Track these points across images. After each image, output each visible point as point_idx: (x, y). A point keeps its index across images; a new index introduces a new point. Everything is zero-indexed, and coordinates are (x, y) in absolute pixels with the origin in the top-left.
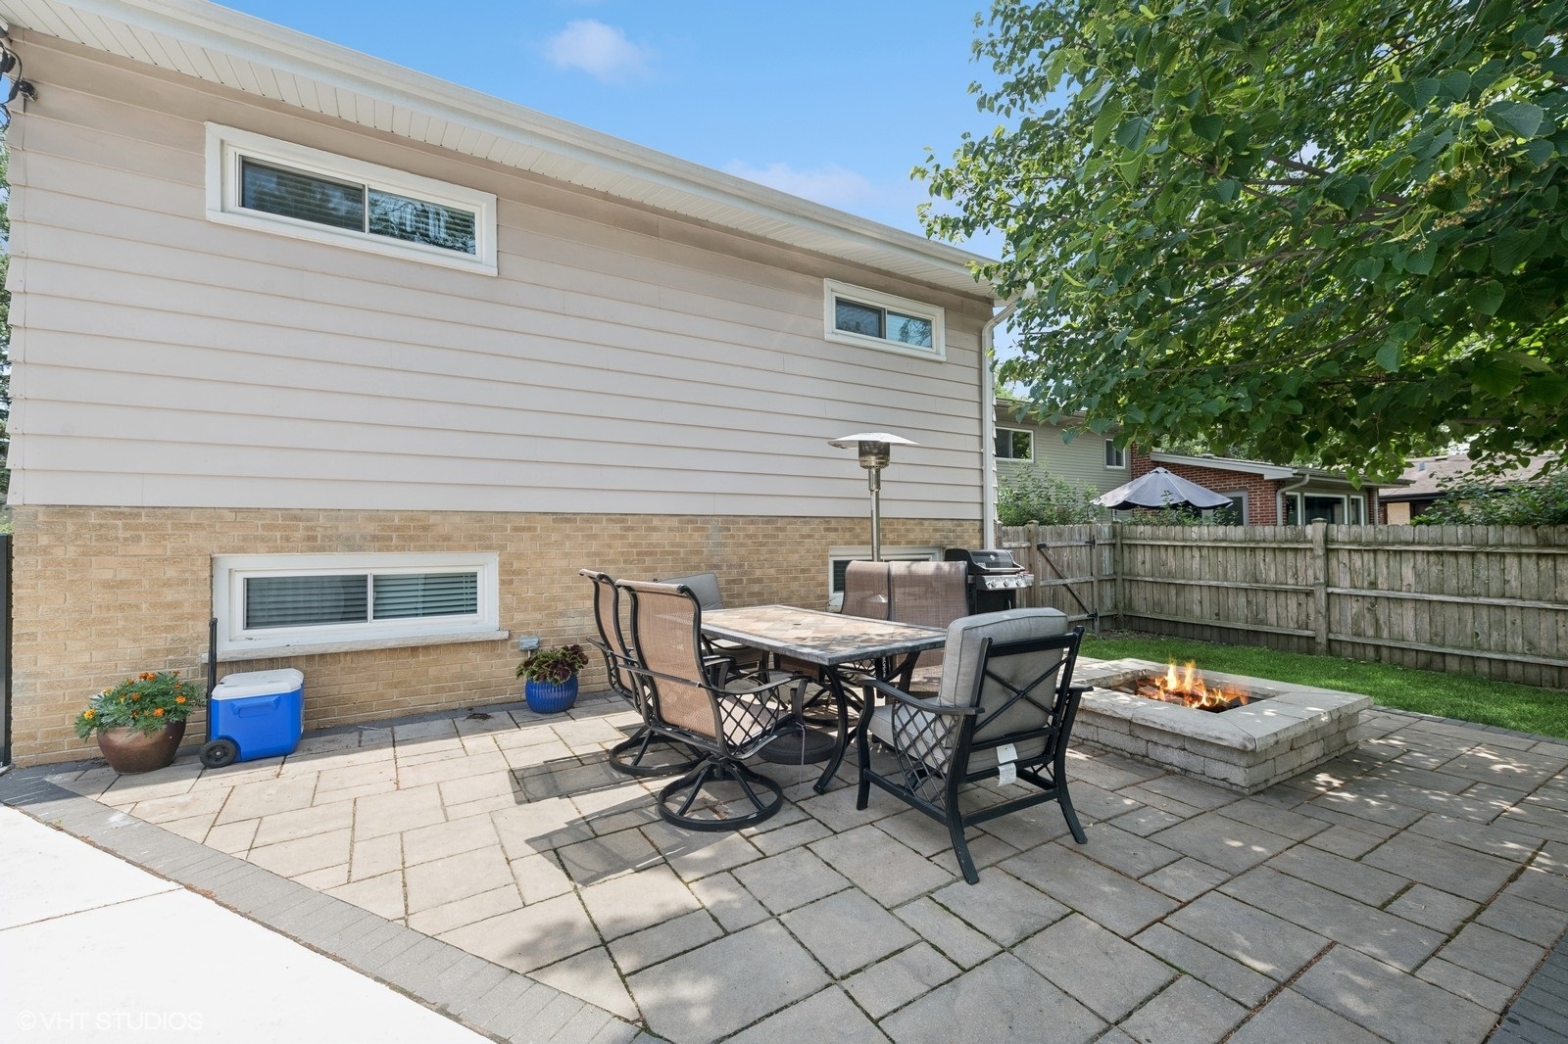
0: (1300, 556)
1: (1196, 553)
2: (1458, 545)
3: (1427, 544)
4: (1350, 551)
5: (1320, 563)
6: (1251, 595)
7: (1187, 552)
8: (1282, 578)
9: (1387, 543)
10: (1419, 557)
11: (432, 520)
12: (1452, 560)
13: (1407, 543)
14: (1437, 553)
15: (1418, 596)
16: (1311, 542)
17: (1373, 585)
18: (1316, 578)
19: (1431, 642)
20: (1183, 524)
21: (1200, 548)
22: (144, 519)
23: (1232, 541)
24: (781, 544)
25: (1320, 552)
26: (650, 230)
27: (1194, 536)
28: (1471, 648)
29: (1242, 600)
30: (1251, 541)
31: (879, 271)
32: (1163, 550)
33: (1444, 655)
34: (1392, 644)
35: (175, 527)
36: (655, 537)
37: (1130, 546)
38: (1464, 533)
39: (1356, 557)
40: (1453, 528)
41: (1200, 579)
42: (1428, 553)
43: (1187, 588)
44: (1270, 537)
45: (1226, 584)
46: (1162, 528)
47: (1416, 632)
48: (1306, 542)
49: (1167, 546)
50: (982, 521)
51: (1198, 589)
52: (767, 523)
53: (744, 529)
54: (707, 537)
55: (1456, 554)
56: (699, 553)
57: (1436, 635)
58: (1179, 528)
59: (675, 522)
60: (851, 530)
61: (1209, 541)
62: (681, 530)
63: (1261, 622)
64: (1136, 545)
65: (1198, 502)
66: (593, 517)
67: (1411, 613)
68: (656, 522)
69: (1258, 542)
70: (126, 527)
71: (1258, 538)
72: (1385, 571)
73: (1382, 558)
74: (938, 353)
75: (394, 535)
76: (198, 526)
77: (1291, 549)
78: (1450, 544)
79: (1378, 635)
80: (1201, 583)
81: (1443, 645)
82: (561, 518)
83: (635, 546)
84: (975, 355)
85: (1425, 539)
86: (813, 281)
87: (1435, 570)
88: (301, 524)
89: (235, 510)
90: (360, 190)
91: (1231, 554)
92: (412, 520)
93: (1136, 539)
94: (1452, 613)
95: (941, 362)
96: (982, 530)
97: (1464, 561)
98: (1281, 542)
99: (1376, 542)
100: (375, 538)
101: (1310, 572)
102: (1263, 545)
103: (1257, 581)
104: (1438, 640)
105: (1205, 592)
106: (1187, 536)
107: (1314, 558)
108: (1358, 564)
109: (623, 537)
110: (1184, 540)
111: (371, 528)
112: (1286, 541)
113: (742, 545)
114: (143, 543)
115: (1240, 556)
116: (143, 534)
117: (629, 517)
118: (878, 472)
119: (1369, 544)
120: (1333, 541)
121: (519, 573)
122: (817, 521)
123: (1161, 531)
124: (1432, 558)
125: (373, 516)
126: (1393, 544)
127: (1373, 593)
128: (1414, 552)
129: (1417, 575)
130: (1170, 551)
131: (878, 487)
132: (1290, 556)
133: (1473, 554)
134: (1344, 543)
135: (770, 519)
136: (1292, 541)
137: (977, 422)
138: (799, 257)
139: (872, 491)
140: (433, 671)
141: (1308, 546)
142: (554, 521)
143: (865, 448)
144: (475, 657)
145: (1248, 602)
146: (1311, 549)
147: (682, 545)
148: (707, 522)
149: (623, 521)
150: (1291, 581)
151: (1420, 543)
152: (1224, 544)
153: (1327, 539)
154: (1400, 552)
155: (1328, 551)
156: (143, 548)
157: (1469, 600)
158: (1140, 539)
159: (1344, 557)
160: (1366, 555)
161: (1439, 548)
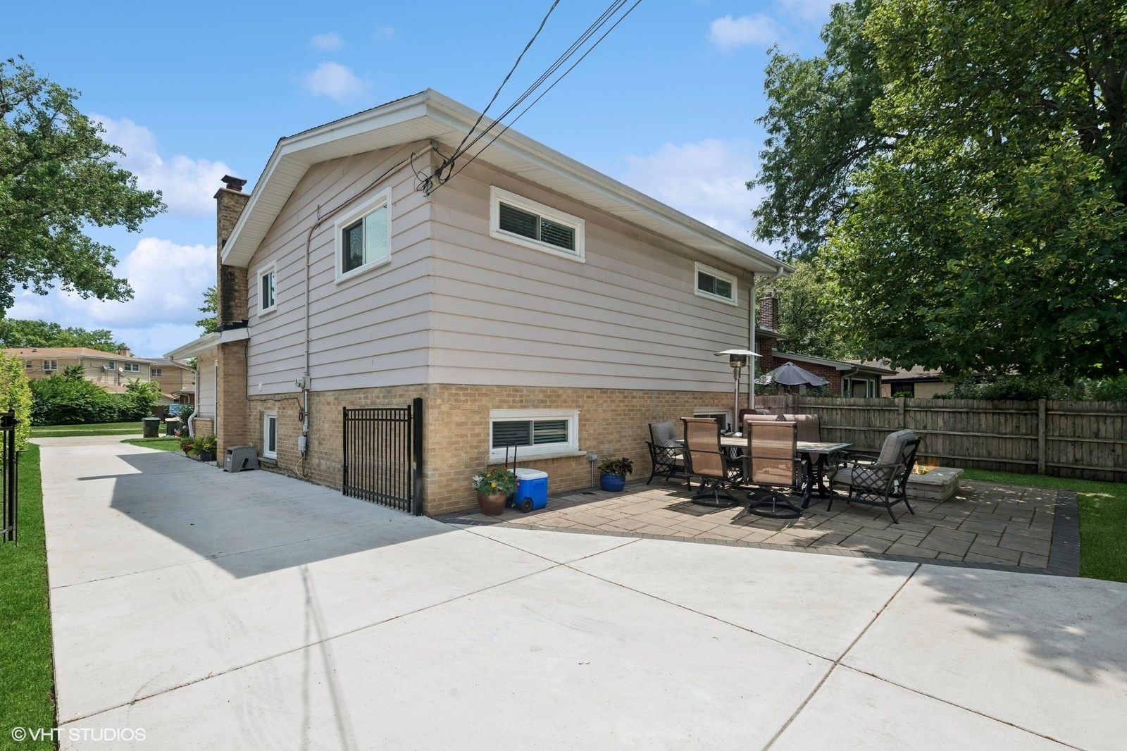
0: (892, 413)
1: (839, 412)
2: (962, 408)
3: (949, 408)
4: (915, 411)
5: (901, 417)
6: (867, 434)
7: (834, 412)
8: (882, 425)
9: (932, 407)
10: (945, 414)
11: (561, 392)
12: (959, 415)
13: (941, 408)
14: (953, 412)
15: (944, 432)
16: (898, 406)
17: (925, 427)
18: (899, 424)
19: (950, 454)
20: (832, 397)
21: (841, 409)
22: (469, 391)
23: (858, 406)
24: (677, 406)
25: (902, 412)
26: (634, 236)
27: (838, 403)
28: (966, 456)
29: (862, 436)
30: (869, 406)
31: (714, 257)
32: (821, 411)
33: (954, 459)
34: (933, 455)
35: (479, 395)
36: (635, 402)
37: (802, 408)
38: (964, 404)
39: (918, 414)
40: (960, 400)
41: (841, 426)
42: (949, 412)
43: (833, 431)
44: (877, 404)
45: (854, 428)
46: (821, 398)
47: (943, 449)
48: (895, 406)
49: (823, 408)
50: (748, 394)
51: (839, 431)
52: (673, 394)
53: (665, 398)
54: (652, 402)
55: (961, 413)
56: (649, 410)
57: (951, 450)
58: (830, 399)
59: (641, 394)
60: (702, 398)
61: (846, 405)
62: (643, 398)
63: (872, 447)
64: (806, 407)
65: (814, 384)
66: (613, 391)
67: (941, 440)
68: (635, 394)
69: (871, 406)
70: (464, 395)
71: (871, 404)
72: (930, 421)
73: (929, 414)
74: (734, 302)
75: (548, 400)
76: (486, 395)
77: (887, 410)
78: (959, 408)
79: (926, 452)
80: (842, 427)
81: (954, 455)
82: (603, 391)
83: (627, 406)
84: (747, 303)
85: (948, 405)
86: (691, 262)
87: (952, 420)
88: (518, 394)
89: (498, 386)
90: (536, 218)
91: (857, 413)
92: (554, 392)
93: (806, 404)
94: (958, 440)
95: (735, 307)
96: (748, 399)
97: (964, 416)
98: (882, 406)
99: (927, 407)
100: (542, 401)
101: (896, 421)
102: (874, 408)
103: (870, 426)
104: (952, 452)
105: (843, 432)
106: (834, 403)
107: (899, 414)
108: (919, 417)
109: (623, 402)
110: (833, 405)
111: (541, 396)
112: (885, 406)
113: (664, 406)
114: (469, 403)
115: (862, 414)
116: (469, 398)
117: (626, 391)
118: (740, 369)
119: (924, 407)
120: (908, 406)
121: (588, 420)
122: (690, 393)
123: (820, 400)
124: (951, 414)
125: (542, 390)
126: (935, 408)
127: (925, 431)
128: (943, 412)
129: (944, 423)
130: (825, 411)
131: (740, 377)
132: (887, 413)
133: (967, 413)
134: (913, 407)
135: (674, 392)
136: (888, 406)
137: (747, 340)
138: (686, 250)
139: (736, 379)
140: (559, 471)
141: (896, 408)
142: (601, 393)
143: (733, 357)
144: (573, 464)
145: (866, 437)
146: (897, 410)
147: (643, 406)
148: (652, 394)
149: (624, 393)
150: (887, 426)
151: (946, 408)
152: (854, 407)
153: (905, 405)
154: (937, 411)
155: (905, 411)
156: (468, 406)
157: (966, 434)
158: (808, 404)
159: (912, 414)
160: (922, 413)
161: (954, 410)
